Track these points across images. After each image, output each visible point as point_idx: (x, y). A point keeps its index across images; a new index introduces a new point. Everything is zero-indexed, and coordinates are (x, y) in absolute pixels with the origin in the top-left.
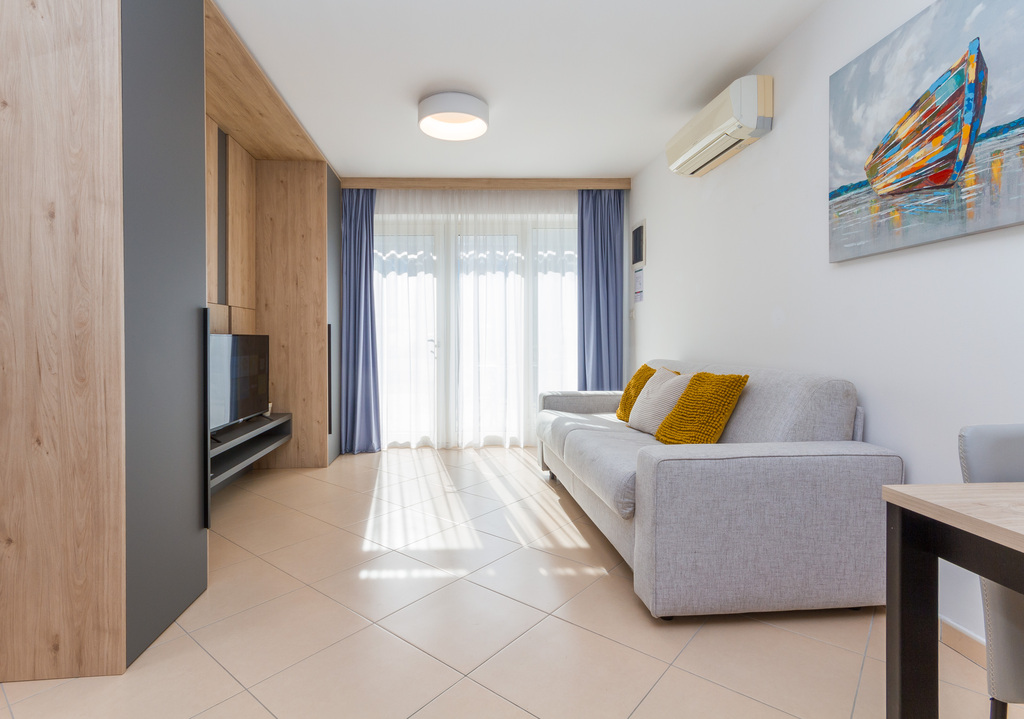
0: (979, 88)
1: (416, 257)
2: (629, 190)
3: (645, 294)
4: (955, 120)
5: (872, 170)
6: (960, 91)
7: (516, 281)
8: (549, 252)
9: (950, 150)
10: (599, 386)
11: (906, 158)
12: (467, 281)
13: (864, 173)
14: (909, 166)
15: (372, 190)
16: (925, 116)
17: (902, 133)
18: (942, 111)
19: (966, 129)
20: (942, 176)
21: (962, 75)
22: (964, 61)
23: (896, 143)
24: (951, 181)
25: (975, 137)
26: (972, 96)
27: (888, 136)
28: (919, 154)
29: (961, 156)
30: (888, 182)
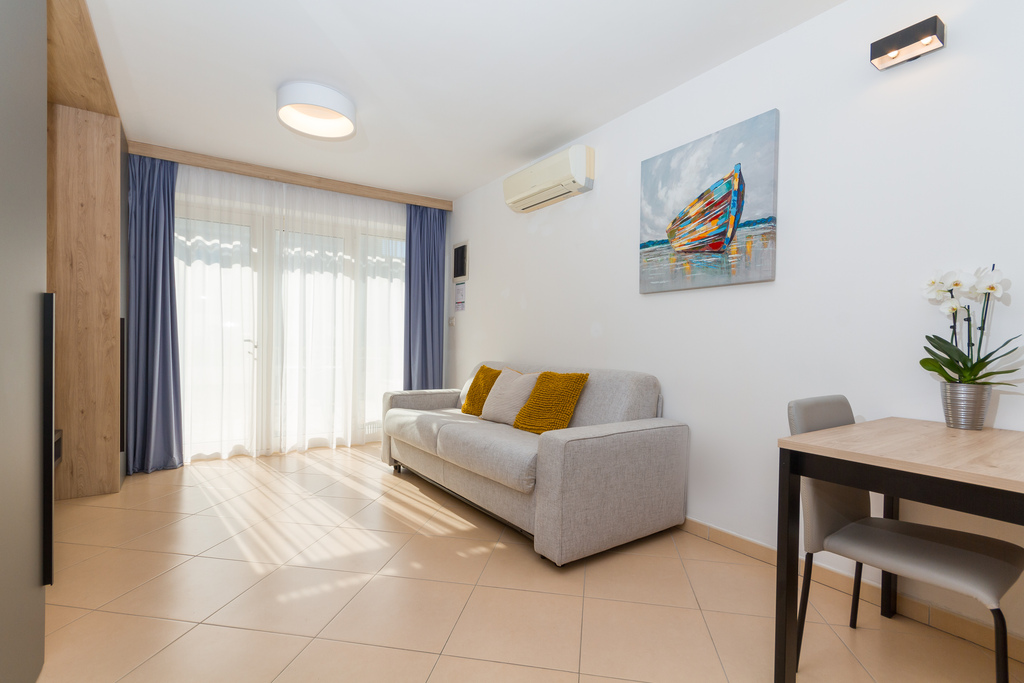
0: (740, 193)
1: (230, 246)
2: (451, 211)
3: (466, 304)
4: (726, 211)
5: (671, 233)
6: (729, 194)
7: (345, 283)
8: (378, 258)
9: (722, 230)
10: (424, 385)
11: (694, 230)
12: (292, 279)
13: (666, 234)
14: (696, 235)
15: (173, 163)
16: (707, 204)
17: (692, 212)
18: (718, 204)
19: (732, 218)
20: (717, 245)
21: (730, 184)
22: (731, 176)
23: (688, 219)
24: (722, 250)
25: (737, 225)
26: (736, 198)
27: (682, 212)
28: (703, 228)
29: (729, 234)
30: (682, 243)
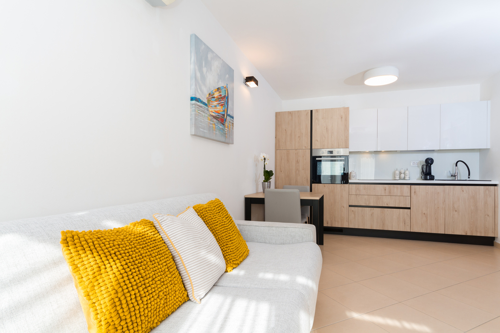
4: (224, 104)
5: (208, 101)
6: (225, 96)
9: (223, 113)
11: (216, 106)
14: (217, 110)
16: (220, 95)
17: (215, 95)
18: (223, 98)
20: (222, 120)
23: (214, 98)
24: (224, 124)
27: (212, 92)
28: (219, 107)
29: (225, 117)
30: (212, 111)
